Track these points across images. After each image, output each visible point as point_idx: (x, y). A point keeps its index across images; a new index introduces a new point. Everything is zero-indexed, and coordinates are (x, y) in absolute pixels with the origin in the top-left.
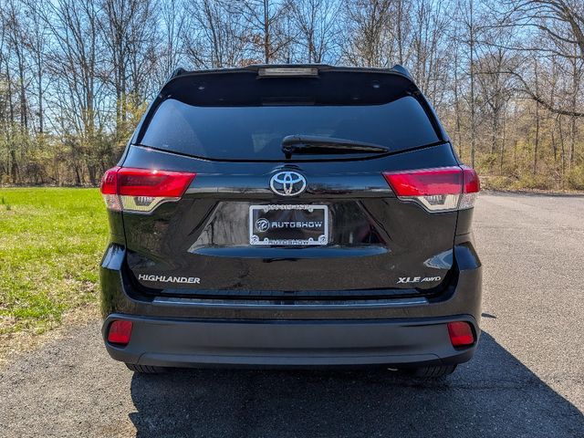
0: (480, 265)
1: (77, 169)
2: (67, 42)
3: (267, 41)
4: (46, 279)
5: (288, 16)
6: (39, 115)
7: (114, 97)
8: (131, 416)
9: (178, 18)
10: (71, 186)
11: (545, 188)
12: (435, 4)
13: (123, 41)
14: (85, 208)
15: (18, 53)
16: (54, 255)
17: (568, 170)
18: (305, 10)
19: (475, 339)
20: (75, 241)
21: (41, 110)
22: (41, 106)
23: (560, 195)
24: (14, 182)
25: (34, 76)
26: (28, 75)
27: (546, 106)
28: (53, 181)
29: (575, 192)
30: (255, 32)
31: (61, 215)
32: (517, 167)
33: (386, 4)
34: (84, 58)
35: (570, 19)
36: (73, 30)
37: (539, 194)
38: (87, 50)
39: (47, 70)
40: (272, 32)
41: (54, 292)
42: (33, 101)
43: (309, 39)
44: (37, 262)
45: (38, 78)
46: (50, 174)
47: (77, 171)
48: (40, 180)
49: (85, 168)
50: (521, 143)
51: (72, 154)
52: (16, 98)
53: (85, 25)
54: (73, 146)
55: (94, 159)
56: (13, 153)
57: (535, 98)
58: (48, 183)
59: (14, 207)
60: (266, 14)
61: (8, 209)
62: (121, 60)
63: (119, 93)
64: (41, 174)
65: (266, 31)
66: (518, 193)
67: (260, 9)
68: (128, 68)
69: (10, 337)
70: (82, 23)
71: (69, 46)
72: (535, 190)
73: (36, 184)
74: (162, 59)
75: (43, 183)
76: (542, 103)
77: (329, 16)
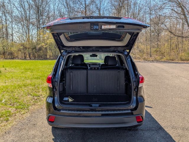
0: (144, 101)
1: (25, 53)
2: (21, 12)
3: (85, 13)
4: (22, 96)
5: (92, 4)
6: (12, 35)
7: (36, 30)
8: (53, 139)
9: (57, 4)
10: (23, 59)
11: (173, 60)
12: (139, 1)
13: (39, 12)
14: (30, 69)
15: (5, 15)
16: (23, 87)
17: (180, 54)
18: (98, 2)
19: (143, 120)
20: (28, 82)
21: (12, 34)
22: (12, 32)
23: (177, 63)
24: (4, 58)
25: (10, 23)
26: (8, 22)
27: (174, 34)
28: (17, 58)
29: (182, 62)
30: (82, 10)
31: (23, 72)
32: (164, 53)
33: (123, 1)
34: (26, 17)
35: (181, 7)
36: (23, 8)
37: (171, 62)
38: (28, 15)
39: (14, 21)
40: (87, 9)
41: (25, 100)
42: (10, 31)
43: (99, 12)
44: (18, 90)
45: (11, 23)
46: (16, 55)
47: (25, 54)
48: (13, 57)
49: (27, 53)
50: (166, 45)
51: (23, 49)
52: (4, 30)
53: (27, 6)
54: (23, 46)
55: (30, 51)
56: (4, 49)
57: (170, 32)
58: (15, 58)
59: (7, 69)
60: (85, 4)
61: (6, 69)
62: (39, 18)
63: (38, 29)
64: (13, 55)
65: (85, 10)
66: (165, 62)
67: (83, 3)
68: (41, 21)
69: (15, 115)
70: (26, 6)
71: (22, 13)
72: (170, 61)
73: (12, 58)
74: (52, 17)
75: (14, 58)
76: (172, 33)
77: (105, 4)
